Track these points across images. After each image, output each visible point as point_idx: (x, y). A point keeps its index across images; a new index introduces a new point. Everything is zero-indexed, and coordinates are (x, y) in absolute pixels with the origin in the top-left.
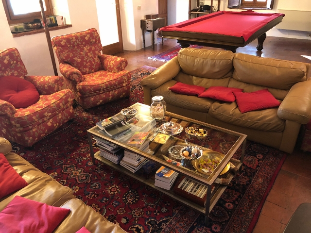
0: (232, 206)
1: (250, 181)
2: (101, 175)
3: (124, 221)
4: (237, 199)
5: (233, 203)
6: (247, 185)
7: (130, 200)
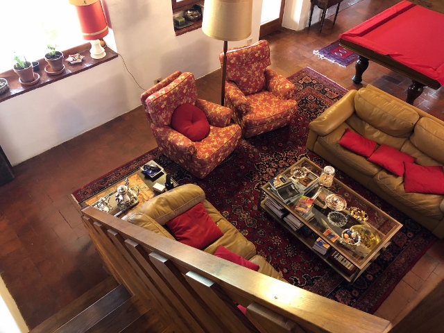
0: (372, 278)
1: (393, 258)
2: (264, 223)
3: (285, 270)
4: (377, 273)
5: (374, 276)
6: (390, 262)
7: (290, 254)
